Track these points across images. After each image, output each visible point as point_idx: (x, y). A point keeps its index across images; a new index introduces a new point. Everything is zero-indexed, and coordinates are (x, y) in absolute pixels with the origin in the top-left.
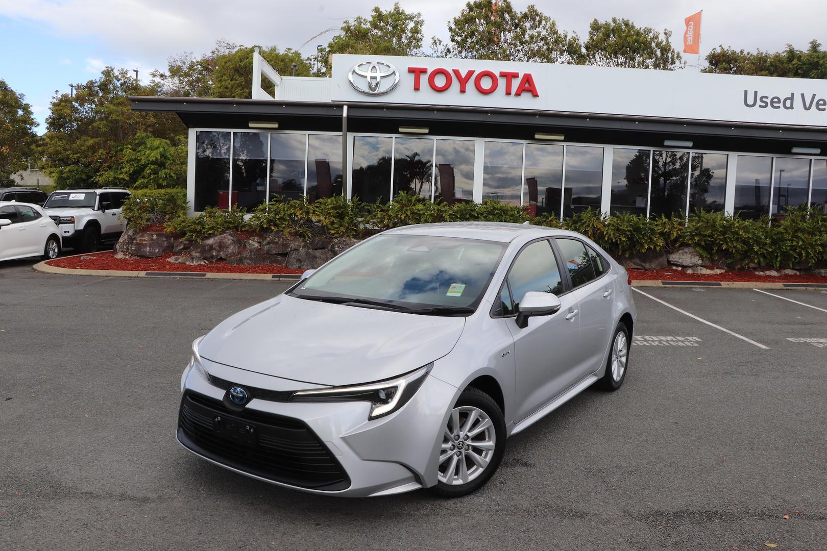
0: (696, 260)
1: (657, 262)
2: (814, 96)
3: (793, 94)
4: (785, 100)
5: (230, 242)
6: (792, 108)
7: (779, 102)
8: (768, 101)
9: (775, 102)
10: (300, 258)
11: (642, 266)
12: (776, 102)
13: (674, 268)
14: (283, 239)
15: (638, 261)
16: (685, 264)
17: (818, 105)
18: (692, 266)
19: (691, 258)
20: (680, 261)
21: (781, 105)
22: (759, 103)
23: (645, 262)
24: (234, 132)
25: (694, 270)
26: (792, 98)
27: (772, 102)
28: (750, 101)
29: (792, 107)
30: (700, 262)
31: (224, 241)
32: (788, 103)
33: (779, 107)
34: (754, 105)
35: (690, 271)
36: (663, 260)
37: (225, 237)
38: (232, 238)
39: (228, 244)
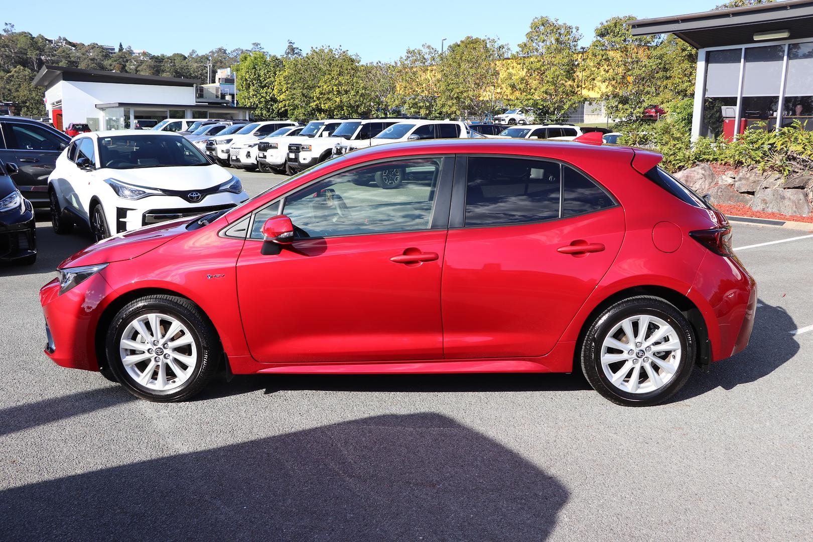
5: (700, 176)
10: (765, 198)
14: (755, 175)
24: (746, 49)
31: (692, 175)
37: (694, 171)
38: (703, 172)
39: (696, 178)
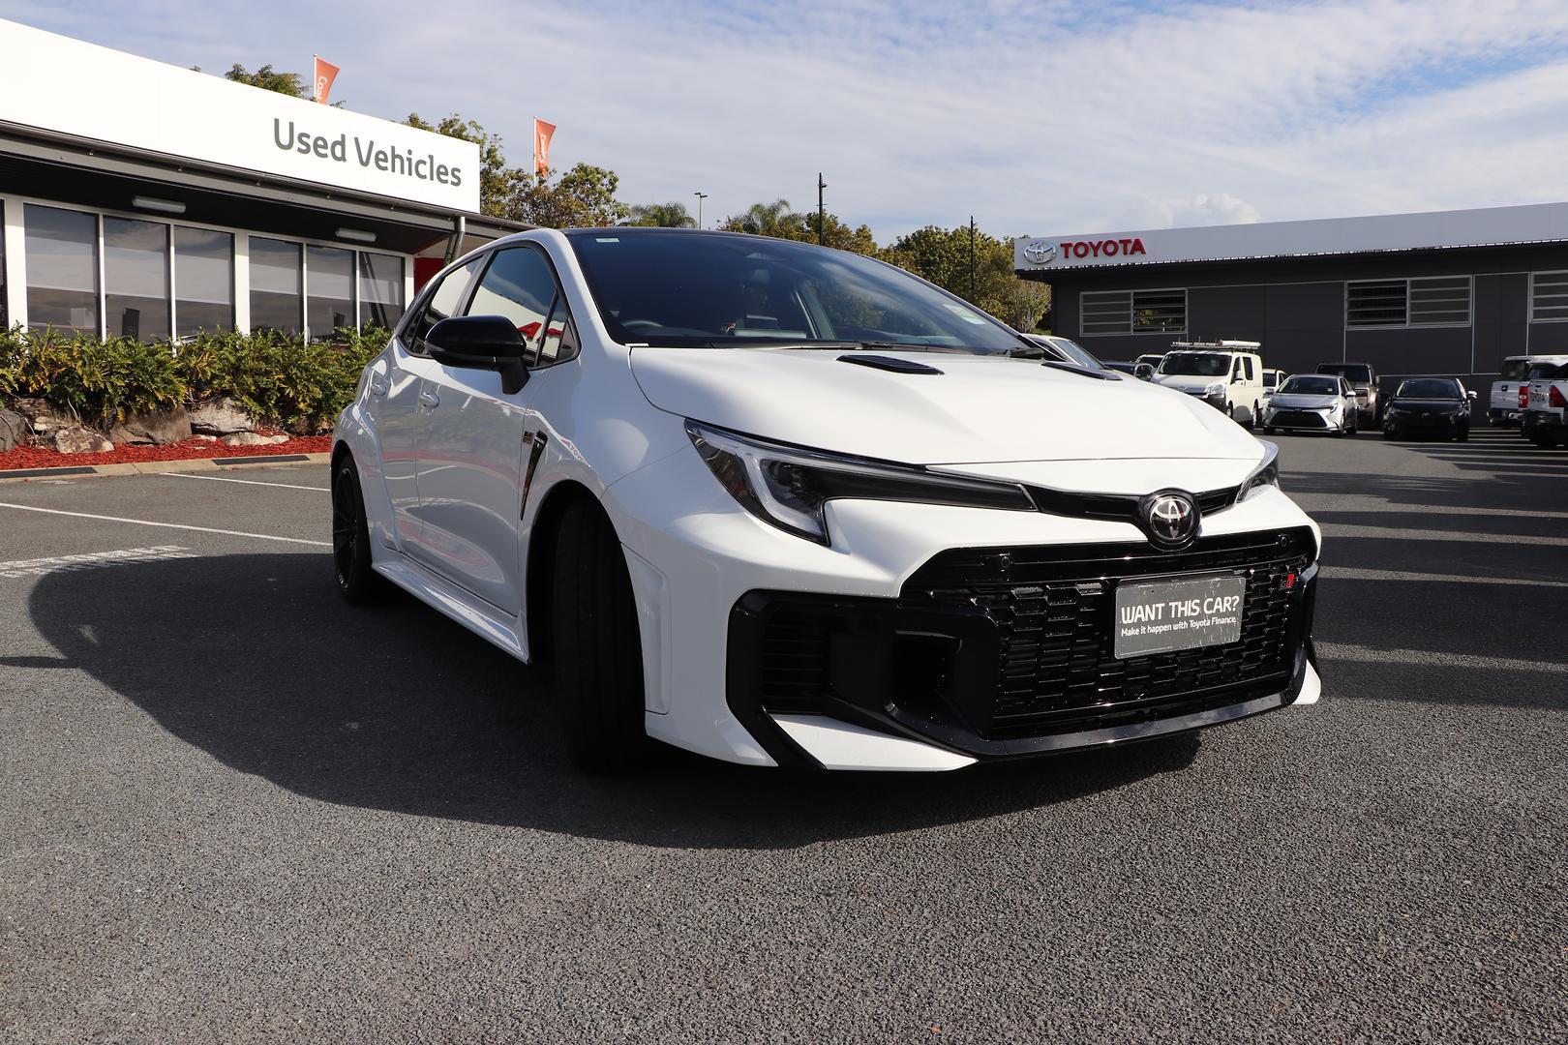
0: (242, 420)
1: (175, 428)
2: (372, 143)
3: (343, 136)
4: (335, 144)
6: (345, 160)
7: (325, 146)
8: (311, 142)
9: (319, 147)
11: (148, 436)
12: (321, 147)
13: (203, 437)
15: (138, 426)
16: (223, 429)
17: (377, 159)
18: (238, 432)
19: (232, 418)
20: (215, 423)
21: (328, 152)
22: (297, 144)
23: (153, 428)
25: (241, 439)
26: (342, 143)
27: (316, 146)
28: (285, 139)
29: (343, 158)
30: (248, 424)
32: (338, 153)
33: (326, 156)
34: (289, 146)
35: (234, 442)
36: (184, 424)
